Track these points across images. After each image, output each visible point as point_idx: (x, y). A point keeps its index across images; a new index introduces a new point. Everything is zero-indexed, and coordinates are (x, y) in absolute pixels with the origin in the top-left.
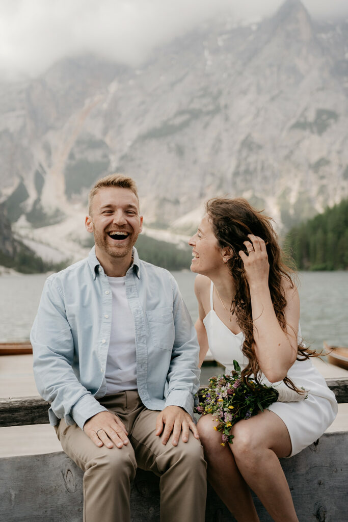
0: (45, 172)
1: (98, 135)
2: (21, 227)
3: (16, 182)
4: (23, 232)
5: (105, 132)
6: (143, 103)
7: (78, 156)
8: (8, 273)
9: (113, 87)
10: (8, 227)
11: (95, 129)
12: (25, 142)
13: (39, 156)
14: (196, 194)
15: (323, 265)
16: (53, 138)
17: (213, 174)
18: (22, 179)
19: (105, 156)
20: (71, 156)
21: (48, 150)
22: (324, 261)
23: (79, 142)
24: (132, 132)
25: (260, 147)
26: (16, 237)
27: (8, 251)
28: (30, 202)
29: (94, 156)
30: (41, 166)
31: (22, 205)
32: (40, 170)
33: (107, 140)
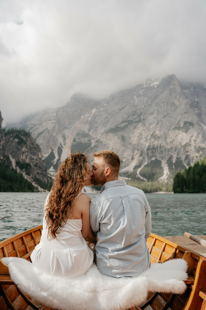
0: (63, 147)
1: (87, 132)
2: (51, 171)
3: (50, 151)
4: (52, 173)
5: (89, 130)
6: (106, 117)
7: (77, 140)
8: (45, 191)
9: (94, 111)
10: (46, 171)
11: (86, 129)
12: (54, 134)
13: (60, 140)
14: (130, 158)
15: (194, 191)
16: (67, 132)
17: (138, 149)
18: (53, 150)
19: (89, 140)
20: (74, 140)
21: (64, 138)
22: (194, 189)
23: (78, 134)
24: (102, 130)
25: (159, 137)
26: (49, 175)
27: (45, 182)
28: (56, 160)
29: (84, 140)
30: (61, 144)
31: (52, 161)
32: (61, 146)
33: (91, 133)
